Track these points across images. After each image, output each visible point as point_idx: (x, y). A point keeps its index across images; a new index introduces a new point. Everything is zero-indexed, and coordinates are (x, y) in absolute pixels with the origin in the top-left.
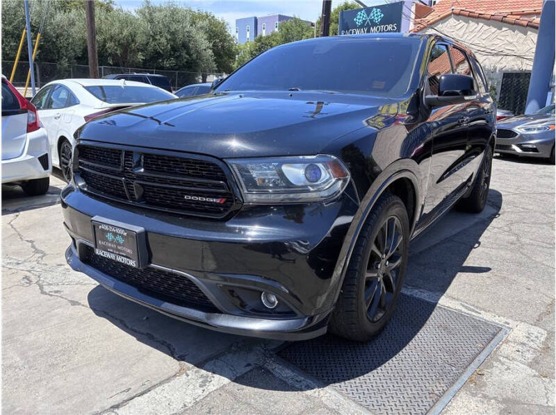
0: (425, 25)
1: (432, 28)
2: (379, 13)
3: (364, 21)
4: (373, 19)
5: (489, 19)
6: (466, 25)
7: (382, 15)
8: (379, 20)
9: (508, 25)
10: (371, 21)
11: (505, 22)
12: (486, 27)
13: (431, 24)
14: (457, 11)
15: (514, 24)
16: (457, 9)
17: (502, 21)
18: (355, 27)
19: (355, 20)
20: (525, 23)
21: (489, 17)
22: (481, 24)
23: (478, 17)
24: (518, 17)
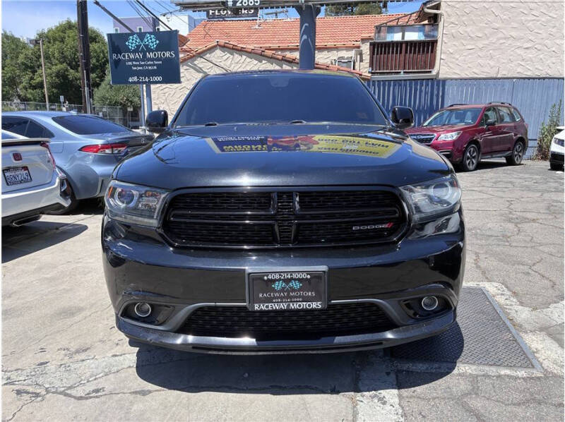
0: (194, 53)
1: (202, 57)
2: (153, 40)
3: (138, 46)
4: (148, 45)
5: (250, 53)
6: (232, 56)
7: (158, 42)
8: (155, 46)
9: (267, 59)
10: (146, 46)
11: (264, 56)
12: (248, 60)
13: (199, 54)
14: (222, 44)
15: (271, 58)
16: (222, 42)
17: (261, 55)
18: (128, 50)
19: (127, 43)
20: (280, 57)
21: (250, 50)
22: (244, 57)
23: (241, 50)
24: (274, 52)
